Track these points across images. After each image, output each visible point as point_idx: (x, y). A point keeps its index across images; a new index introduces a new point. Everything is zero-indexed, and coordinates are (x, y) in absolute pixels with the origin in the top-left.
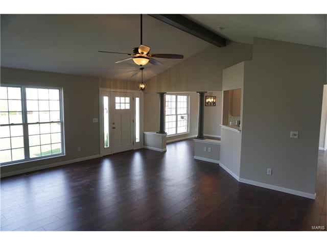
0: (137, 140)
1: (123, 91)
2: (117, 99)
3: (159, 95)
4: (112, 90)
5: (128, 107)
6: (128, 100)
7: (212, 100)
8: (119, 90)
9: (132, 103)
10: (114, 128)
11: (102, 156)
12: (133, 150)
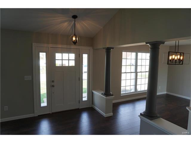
0: (85, 99)
1: (65, 46)
2: (58, 56)
3: (105, 50)
4: (51, 45)
5: (72, 63)
6: (72, 56)
7: (179, 57)
8: (60, 46)
9: (78, 60)
10: (53, 86)
11: (36, 115)
12: (79, 109)
